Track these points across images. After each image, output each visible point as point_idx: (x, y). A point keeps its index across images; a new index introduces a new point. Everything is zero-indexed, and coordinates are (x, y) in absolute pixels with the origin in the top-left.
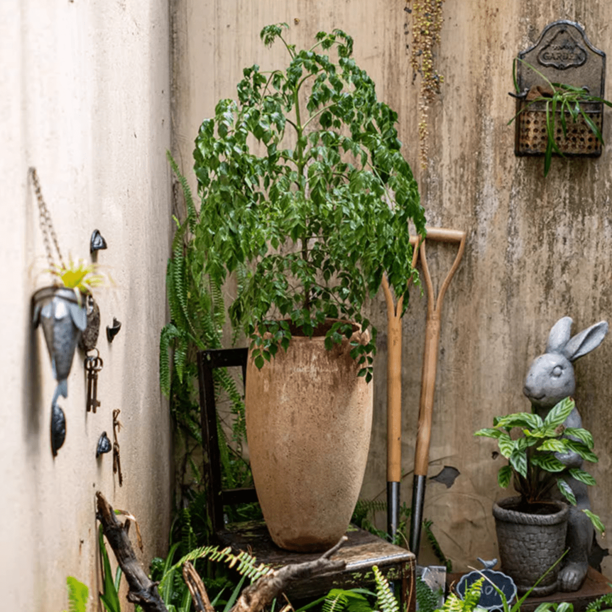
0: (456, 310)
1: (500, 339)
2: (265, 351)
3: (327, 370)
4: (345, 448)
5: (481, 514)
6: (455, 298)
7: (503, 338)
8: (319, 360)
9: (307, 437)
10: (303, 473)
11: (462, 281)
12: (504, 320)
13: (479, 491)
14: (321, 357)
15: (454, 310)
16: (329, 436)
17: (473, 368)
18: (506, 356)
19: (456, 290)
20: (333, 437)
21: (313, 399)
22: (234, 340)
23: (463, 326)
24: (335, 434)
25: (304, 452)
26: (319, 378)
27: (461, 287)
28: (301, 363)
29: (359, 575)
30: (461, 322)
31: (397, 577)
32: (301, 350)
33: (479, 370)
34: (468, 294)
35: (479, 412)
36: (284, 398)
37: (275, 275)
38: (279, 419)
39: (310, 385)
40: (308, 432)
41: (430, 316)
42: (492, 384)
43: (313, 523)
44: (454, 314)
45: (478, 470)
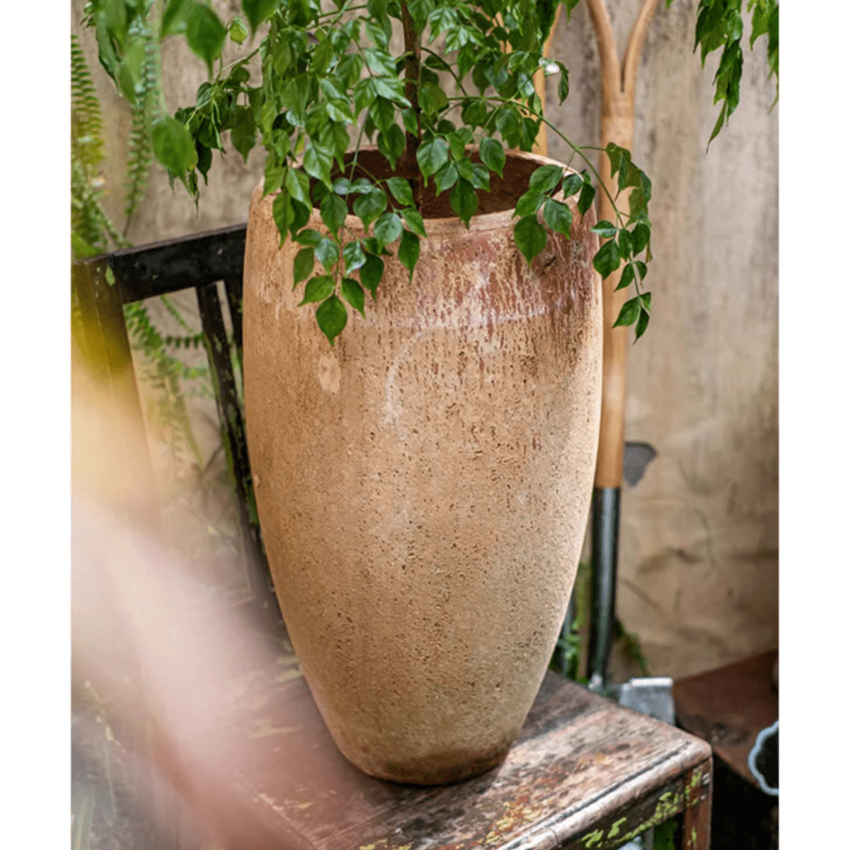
0: (652, 85)
1: (748, 149)
2: (348, 282)
3: (517, 316)
4: (558, 522)
5: (701, 534)
6: (651, 58)
7: (756, 145)
8: (493, 285)
9: (463, 512)
10: (448, 607)
11: (666, 15)
12: (759, 103)
13: (698, 487)
14: (499, 277)
15: (647, 86)
16: (521, 499)
17: (687, 219)
18: (761, 186)
19: (652, 37)
20: (530, 499)
21: (479, 405)
22: (132, 197)
23: (668, 124)
24: (535, 491)
25: (452, 553)
26: (496, 342)
27: (662, 30)
28: (441, 301)
29: (596, 836)
30: (662, 115)
31: (675, 809)
32: (441, 262)
33: (700, 223)
34: (679, 45)
35: (701, 318)
36: (391, 409)
37: (363, 28)
38: (377, 469)
39: (472, 366)
40: (464, 500)
41: (613, 106)
42: (729, 252)
43: (469, 720)
44: (646, 96)
45: (695, 445)
